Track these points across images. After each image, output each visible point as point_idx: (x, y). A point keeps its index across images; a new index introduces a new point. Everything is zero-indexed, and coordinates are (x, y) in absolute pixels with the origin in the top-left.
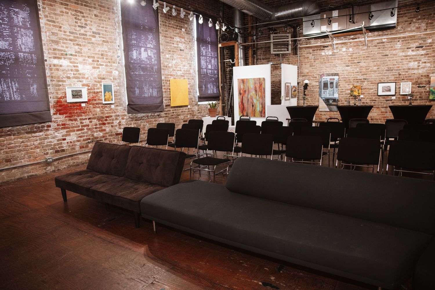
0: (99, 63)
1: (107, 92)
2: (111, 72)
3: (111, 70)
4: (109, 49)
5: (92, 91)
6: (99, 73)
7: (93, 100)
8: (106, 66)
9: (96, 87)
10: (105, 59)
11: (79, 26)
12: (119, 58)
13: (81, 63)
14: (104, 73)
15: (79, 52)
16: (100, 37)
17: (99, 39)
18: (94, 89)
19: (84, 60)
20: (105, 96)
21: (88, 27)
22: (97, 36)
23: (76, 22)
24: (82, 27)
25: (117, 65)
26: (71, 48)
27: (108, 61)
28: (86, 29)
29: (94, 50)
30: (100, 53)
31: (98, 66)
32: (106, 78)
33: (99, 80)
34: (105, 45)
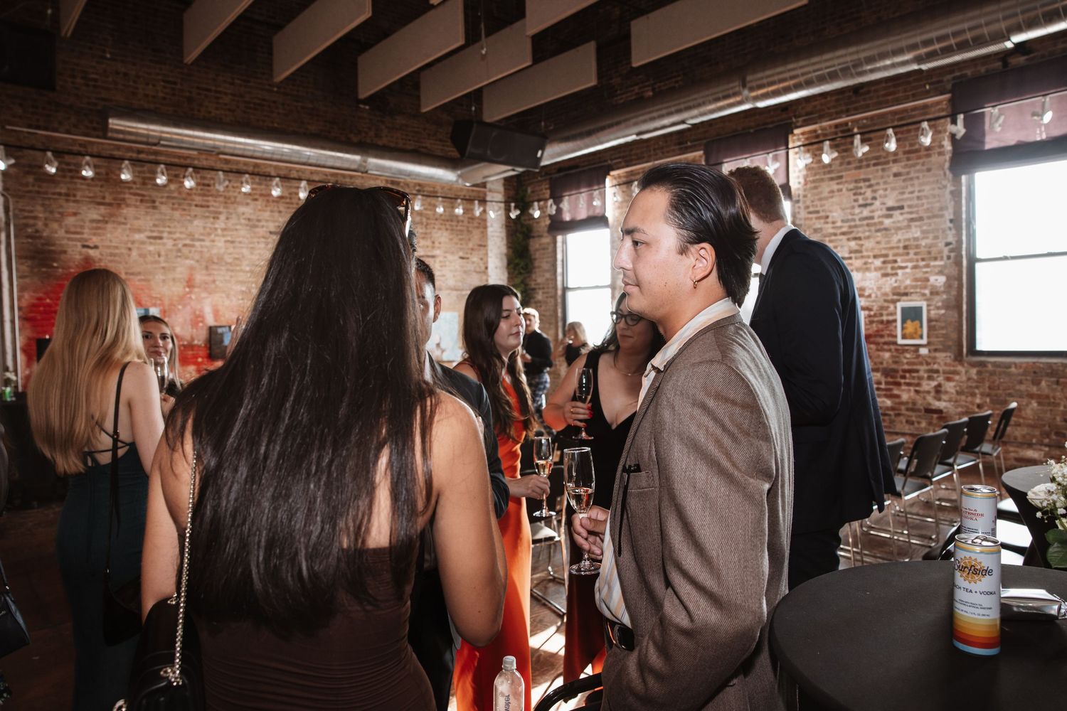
0: (896, 265)
1: (909, 322)
2: (928, 280)
3: (927, 275)
4: (923, 232)
5: (876, 319)
6: (896, 285)
7: (876, 336)
8: (915, 267)
9: (885, 312)
10: (911, 256)
11: (860, 206)
12: (951, 246)
13: (858, 270)
14: (908, 282)
15: (856, 251)
16: (902, 214)
17: (901, 218)
18: (881, 315)
19: (865, 263)
20: (903, 328)
21: (877, 203)
22: (896, 213)
23: (856, 201)
24: (865, 206)
25: (942, 263)
26: (842, 247)
27: (919, 257)
28: (873, 208)
29: (888, 242)
30: (901, 245)
31: (894, 272)
32: (912, 293)
33: (895, 297)
34: (916, 226)
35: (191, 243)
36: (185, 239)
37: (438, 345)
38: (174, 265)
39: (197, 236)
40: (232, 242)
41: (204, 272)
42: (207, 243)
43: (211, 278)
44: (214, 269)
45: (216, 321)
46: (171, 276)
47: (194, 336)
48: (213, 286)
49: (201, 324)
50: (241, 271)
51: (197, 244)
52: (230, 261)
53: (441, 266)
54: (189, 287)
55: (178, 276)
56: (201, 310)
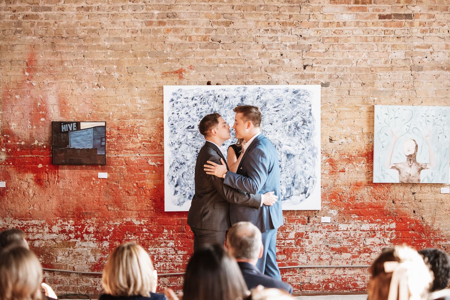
35: (34, 13)
36: (27, 9)
37: (411, 158)
38: (11, 43)
39: (41, 4)
40: (88, 9)
41: (49, 50)
42: (54, 13)
43: (58, 59)
44: (63, 46)
45: (62, 115)
46: (8, 58)
47: (34, 134)
48: (59, 69)
49: (43, 119)
50: (99, 47)
51: (42, 14)
52: (83, 34)
53: (423, 31)
54: (29, 70)
55: (17, 57)
56: (43, 102)
